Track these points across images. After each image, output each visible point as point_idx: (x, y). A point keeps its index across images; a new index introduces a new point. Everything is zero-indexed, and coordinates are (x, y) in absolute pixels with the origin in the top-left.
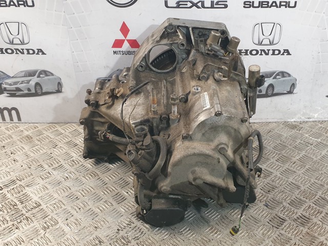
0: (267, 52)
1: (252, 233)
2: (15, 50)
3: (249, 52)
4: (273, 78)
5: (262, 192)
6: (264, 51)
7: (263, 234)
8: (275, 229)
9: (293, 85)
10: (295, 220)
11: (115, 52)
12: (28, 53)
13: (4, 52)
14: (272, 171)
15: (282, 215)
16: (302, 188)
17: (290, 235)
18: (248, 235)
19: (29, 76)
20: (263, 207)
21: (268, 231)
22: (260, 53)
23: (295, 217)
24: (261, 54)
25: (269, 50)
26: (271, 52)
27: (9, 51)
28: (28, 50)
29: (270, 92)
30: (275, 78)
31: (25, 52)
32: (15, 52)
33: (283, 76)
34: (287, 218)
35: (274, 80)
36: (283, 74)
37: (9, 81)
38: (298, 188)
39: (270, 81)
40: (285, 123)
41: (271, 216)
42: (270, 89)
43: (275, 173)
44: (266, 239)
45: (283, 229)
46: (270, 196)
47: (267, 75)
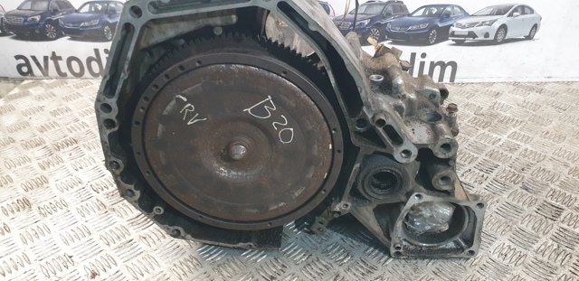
1: (515, 226)
4: (509, 16)
5: (513, 170)
7: (533, 228)
8: (550, 221)
9: (535, 27)
10: (577, 209)
14: (519, 143)
15: (553, 202)
16: (572, 166)
18: (510, 230)
20: (520, 190)
21: (541, 225)
29: (500, 38)
30: (511, 15)
33: (523, 13)
34: (564, 206)
35: (510, 19)
36: (523, 9)
39: (503, 19)
40: (515, 84)
41: (539, 203)
42: (502, 32)
43: (523, 146)
44: (541, 235)
45: (563, 222)
46: (527, 175)
47: (500, 11)
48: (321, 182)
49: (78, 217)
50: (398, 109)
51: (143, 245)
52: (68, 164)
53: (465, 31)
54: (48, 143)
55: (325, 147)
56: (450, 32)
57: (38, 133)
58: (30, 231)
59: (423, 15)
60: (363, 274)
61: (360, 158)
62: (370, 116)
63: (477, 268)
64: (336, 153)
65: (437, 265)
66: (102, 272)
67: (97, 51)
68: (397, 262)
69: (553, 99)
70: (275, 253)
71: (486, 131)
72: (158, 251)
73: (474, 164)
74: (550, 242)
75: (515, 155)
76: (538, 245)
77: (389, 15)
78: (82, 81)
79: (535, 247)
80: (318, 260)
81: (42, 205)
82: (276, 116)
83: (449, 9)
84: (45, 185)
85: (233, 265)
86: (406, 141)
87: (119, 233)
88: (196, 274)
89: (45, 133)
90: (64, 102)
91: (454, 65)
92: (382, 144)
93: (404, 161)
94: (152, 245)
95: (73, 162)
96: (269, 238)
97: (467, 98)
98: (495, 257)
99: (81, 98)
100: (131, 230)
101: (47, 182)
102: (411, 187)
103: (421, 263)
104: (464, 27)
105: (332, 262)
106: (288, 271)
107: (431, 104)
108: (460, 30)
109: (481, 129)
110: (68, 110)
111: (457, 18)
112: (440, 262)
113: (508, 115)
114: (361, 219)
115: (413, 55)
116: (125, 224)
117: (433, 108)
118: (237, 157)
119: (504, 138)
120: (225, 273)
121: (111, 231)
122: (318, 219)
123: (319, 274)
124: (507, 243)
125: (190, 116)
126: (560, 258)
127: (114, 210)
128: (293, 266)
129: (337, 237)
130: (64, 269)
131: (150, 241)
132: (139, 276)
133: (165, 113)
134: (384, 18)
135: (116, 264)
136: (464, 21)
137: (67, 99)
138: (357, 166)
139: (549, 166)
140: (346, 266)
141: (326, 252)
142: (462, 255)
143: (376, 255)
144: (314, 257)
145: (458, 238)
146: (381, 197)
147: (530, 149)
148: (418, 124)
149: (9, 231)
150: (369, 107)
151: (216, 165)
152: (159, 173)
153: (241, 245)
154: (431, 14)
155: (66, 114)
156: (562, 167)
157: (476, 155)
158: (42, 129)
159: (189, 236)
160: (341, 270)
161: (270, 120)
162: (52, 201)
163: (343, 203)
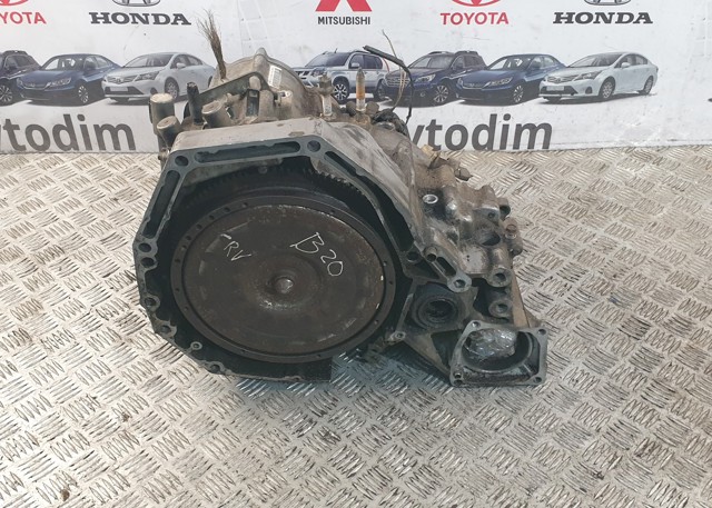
0: (608, 16)
1: (593, 347)
2: (130, 17)
3: (574, 16)
4: (616, 67)
5: (603, 277)
6: (603, 15)
7: (613, 349)
8: (633, 341)
9: (651, 80)
10: (665, 325)
11: (321, 20)
12: (157, 22)
13: (110, 20)
14: (616, 239)
15: (642, 317)
16: (674, 270)
17: (659, 351)
18: (587, 352)
19: (155, 66)
20: (606, 303)
21: (622, 345)
22: (594, 20)
23: (666, 320)
24: (597, 22)
25: (611, 14)
26: (615, 18)
27: (120, 18)
28: (156, 16)
29: (606, 93)
30: (618, 66)
31: (151, 19)
32: (131, 20)
33: (634, 63)
34: (652, 322)
35: (617, 70)
36: (634, 58)
37: (117, 75)
38: (666, 270)
39: (609, 71)
40: (630, 149)
41: (624, 319)
42: (609, 86)
43: (622, 243)
44: (619, 358)
45: (646, 341)
46: (618, 284)
47: (605, 61)
48: (373, 312)
49: (91, 351)
50: (452, 236)
51: (173, 381)
52: (61, 282)
53: (561, 86)
54: (28, 253)
55: (377, 279)
56: (541, 87)
57: (10, 239)
58: (39, 369)
59: (505, 68)
60: (421, 405)
61: (413, 287)
62: (421, 250)
63: (544, 396)
64: (389, 285)
65: (501, 394)
66: (133, 414)
67: (67, 117)
68: (458, 391)
69: (672, 173)
70: (325, 385)
71: (579, 223)
72: (192, 388)
73: (557, 270)
74: (629, 364)
75: (610, 256)
76: (614, 368)
77: (460, 69)
78: (48, 157)
79: (610, 371)
80: (372, 392)
81: (44, 337)
82: (324, 251)
83: (538, 60)
84: (41, 312)
85: (278, 400)
86: (458, 272)
87: (144, 369)
88: (239, 412)
89: (19, 239)
90: (32, 192)
91: (547, 128)
92: (435, 274)
93: (458, 290)
94: (185, 381)
95: (66, 279)
96: (317, 370)
97: (563, 174)
98: (565, 383)
99: (53, 186)
100: (156, 364)
101: (42, 308)
102: (467, 314)
103: (484, 391)
104: (558, 81)
105: (387, 393)
106: (340, 405)
107: (490, 224)
108: (553, 84)
109: (573, 220)
110: (39, 203)
111: (549, 70)
112: (504, 390)
113: (611, 199)
114: (418, 348)
115: (493, 117)
116: (149, 357)
117: (493, 227)
118: (283, 292)
119: (600, 232)
120: (271, 410)
121: (134, 367)
122: (371, 347)
123: (373, 407)
124: (581, 367)
125: (234, 253)
126: (635, 382)
127: (131, 341)
128: (345, 399)
129: (393, 365)
130: (90, 411)
131: (182, 377)
132: (176, 416)
133: (208, 251)
134: (453, 72)
135: (147, 404)
136: (557, 75)
137: (34, 186)
138: (410, 296)
139: (647, 271)
140: (402, 398)
141: (380, 382)
142: (528, 382)
143: (436, 384)
144: (367, 388)
145: (523, 364)
146: (437, 325)
147: (629, 247)
148: (474, 249)
149: (16, 370)
150: (419, 241)
151: (260, 298)
152: (198, 308)
153: (287, 378)
154: (514, 67)
155: (39, 210)
156: (662, 272)
157: (561, 258)
158: (15, 233)
159: (229, 371)
160: (397, 401)
161: (318, 255)
162: (54, 331)
163: (397, 332)
